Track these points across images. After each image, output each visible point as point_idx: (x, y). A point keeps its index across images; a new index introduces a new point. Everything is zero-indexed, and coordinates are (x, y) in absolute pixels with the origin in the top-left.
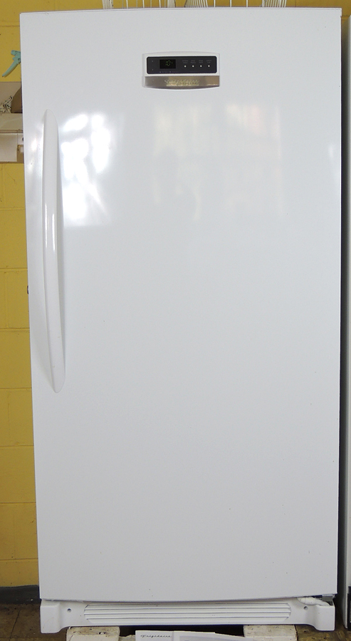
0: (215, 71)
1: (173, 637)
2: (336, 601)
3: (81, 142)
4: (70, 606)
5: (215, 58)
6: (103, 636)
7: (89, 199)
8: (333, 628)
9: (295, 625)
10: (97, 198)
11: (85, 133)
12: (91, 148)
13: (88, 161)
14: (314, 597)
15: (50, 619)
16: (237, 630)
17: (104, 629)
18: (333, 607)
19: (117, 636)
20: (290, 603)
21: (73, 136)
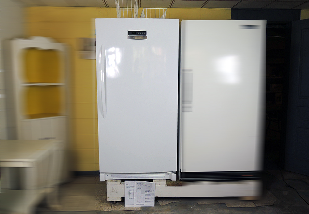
0: (146, 35)
1: (134, 182)
2: (177, 173)
3: (113, 55)
4: (108, 174)
5: (146, 32)
6: (116, 182)
7: (115, 70)
8: (176, 180)
9: (166, 179)
10: (118, 70)
11: (114, 53)
12: (116, 57)
13: (115, 60)
14: (171, 172)
15: (102, 178)
16: (151, 181)
17: (116, 180)
18: (176, 175)
19: (120, 182)
20: (165, 173)
21: (111, 53)
